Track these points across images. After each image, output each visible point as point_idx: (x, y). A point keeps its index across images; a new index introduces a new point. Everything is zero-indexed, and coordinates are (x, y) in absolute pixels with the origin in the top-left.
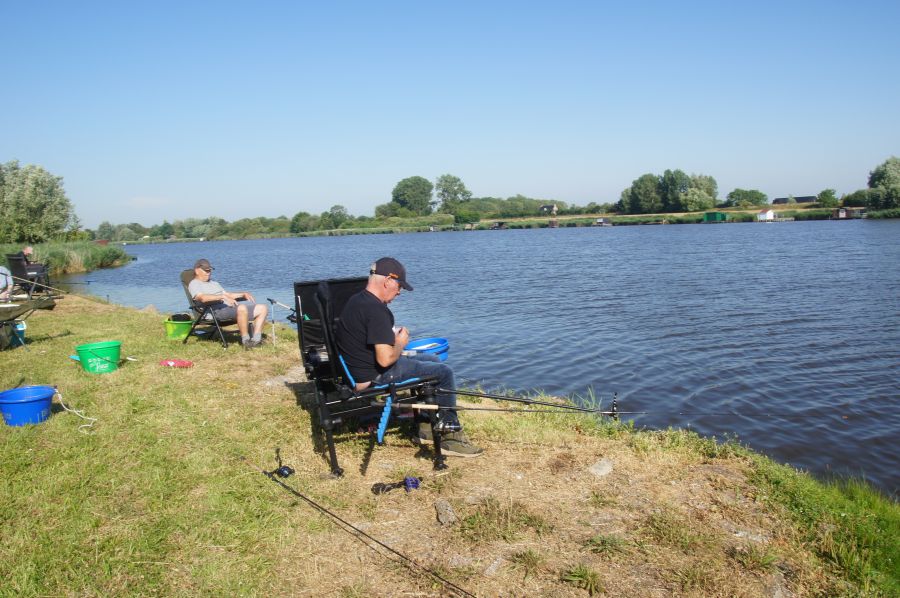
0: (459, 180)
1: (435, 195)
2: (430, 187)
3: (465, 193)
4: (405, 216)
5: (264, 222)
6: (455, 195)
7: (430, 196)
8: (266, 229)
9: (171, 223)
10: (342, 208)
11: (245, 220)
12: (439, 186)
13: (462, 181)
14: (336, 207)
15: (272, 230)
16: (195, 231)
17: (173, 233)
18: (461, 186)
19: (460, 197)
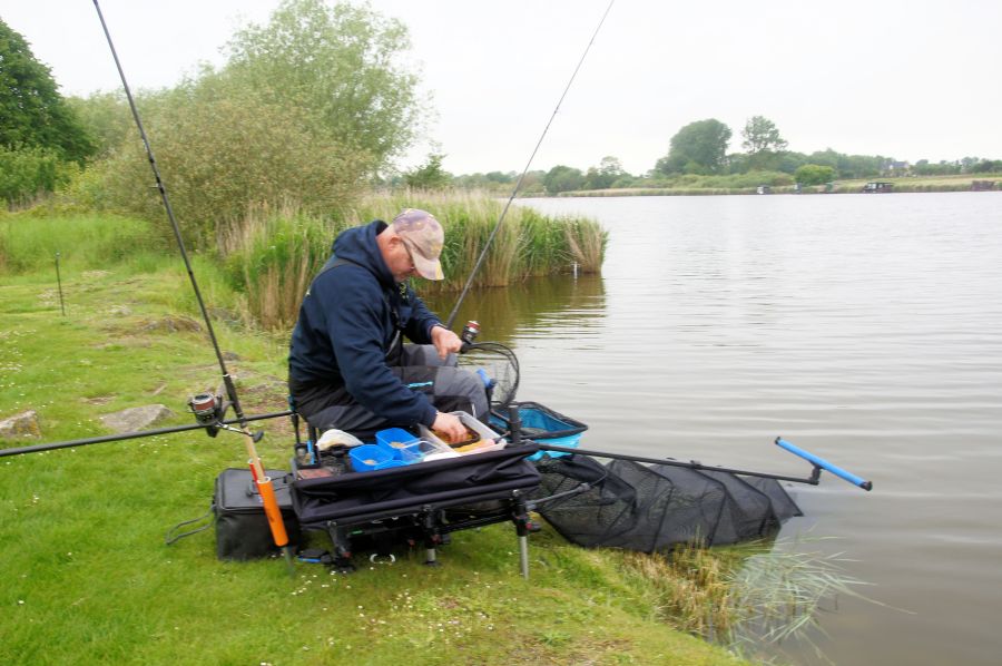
0: (773, 126)
3: (780, 142)
6: (768, 140)
7: (726, 146)
10: (616, 159)
12: (748, 130)
14: (606, 159)
18: (774, 137)
19: (772, 147)
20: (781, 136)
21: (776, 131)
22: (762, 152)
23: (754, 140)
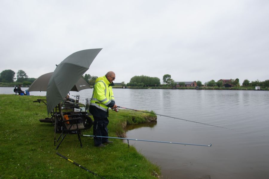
0: (25, 72)
1: (16, 76)
2: (14, 73)
3: (26, 76)
4: (5, 82)
6: (23, 76)
7: (14, 76)
12: (18, 73)
13: (25, 73)
18: (25, 75)
19: (24, 77)
20: (27, 75)
21: (25, 74)
22: (22, 78)
23: (20, 75)
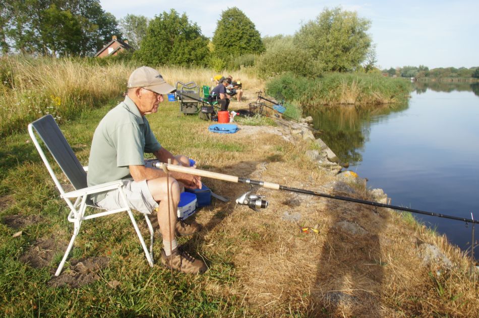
5: (452, 70)
8: (454, 74)
9: (395, 68)
11: (440, 68)
15: (460, 75)
16: (409, 73)
17: (395, 74)
